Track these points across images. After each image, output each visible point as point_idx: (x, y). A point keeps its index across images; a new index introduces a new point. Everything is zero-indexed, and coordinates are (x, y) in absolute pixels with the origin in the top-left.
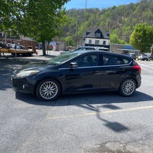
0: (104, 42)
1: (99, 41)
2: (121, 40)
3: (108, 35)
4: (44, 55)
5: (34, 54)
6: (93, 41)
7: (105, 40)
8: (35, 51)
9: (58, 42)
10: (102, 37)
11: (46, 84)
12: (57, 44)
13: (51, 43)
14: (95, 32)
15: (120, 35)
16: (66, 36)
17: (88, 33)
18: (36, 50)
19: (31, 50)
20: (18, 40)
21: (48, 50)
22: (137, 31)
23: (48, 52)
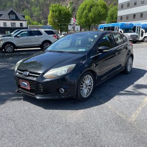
0: (21, 24)
1: (15, 23)
2: (34, 21)
3: (24, 16)
14: (9, 14)
15: (31, 16)
22: (53, 11)
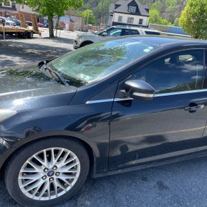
0: (141, 20)
1: (133, 19)
2: (163, 18)
3: (147, 10)
4: (52, 36)
5: (35, 35)
6: (125, 19)
7: (141, 17)
8: (37, 30)
9: (72, 18)
10: (138, 13)
11: (41, 156)
12: (71, 21)
13: (62, 19)
14: (129, 5)
15: (162, 11)
16: (85, 9)
17: (117, 6)
18: (39, 28)
19: (31, 28)
20: (14, 12)
21: (57, 29)
22: (191, 5)
23: (58, 33)
